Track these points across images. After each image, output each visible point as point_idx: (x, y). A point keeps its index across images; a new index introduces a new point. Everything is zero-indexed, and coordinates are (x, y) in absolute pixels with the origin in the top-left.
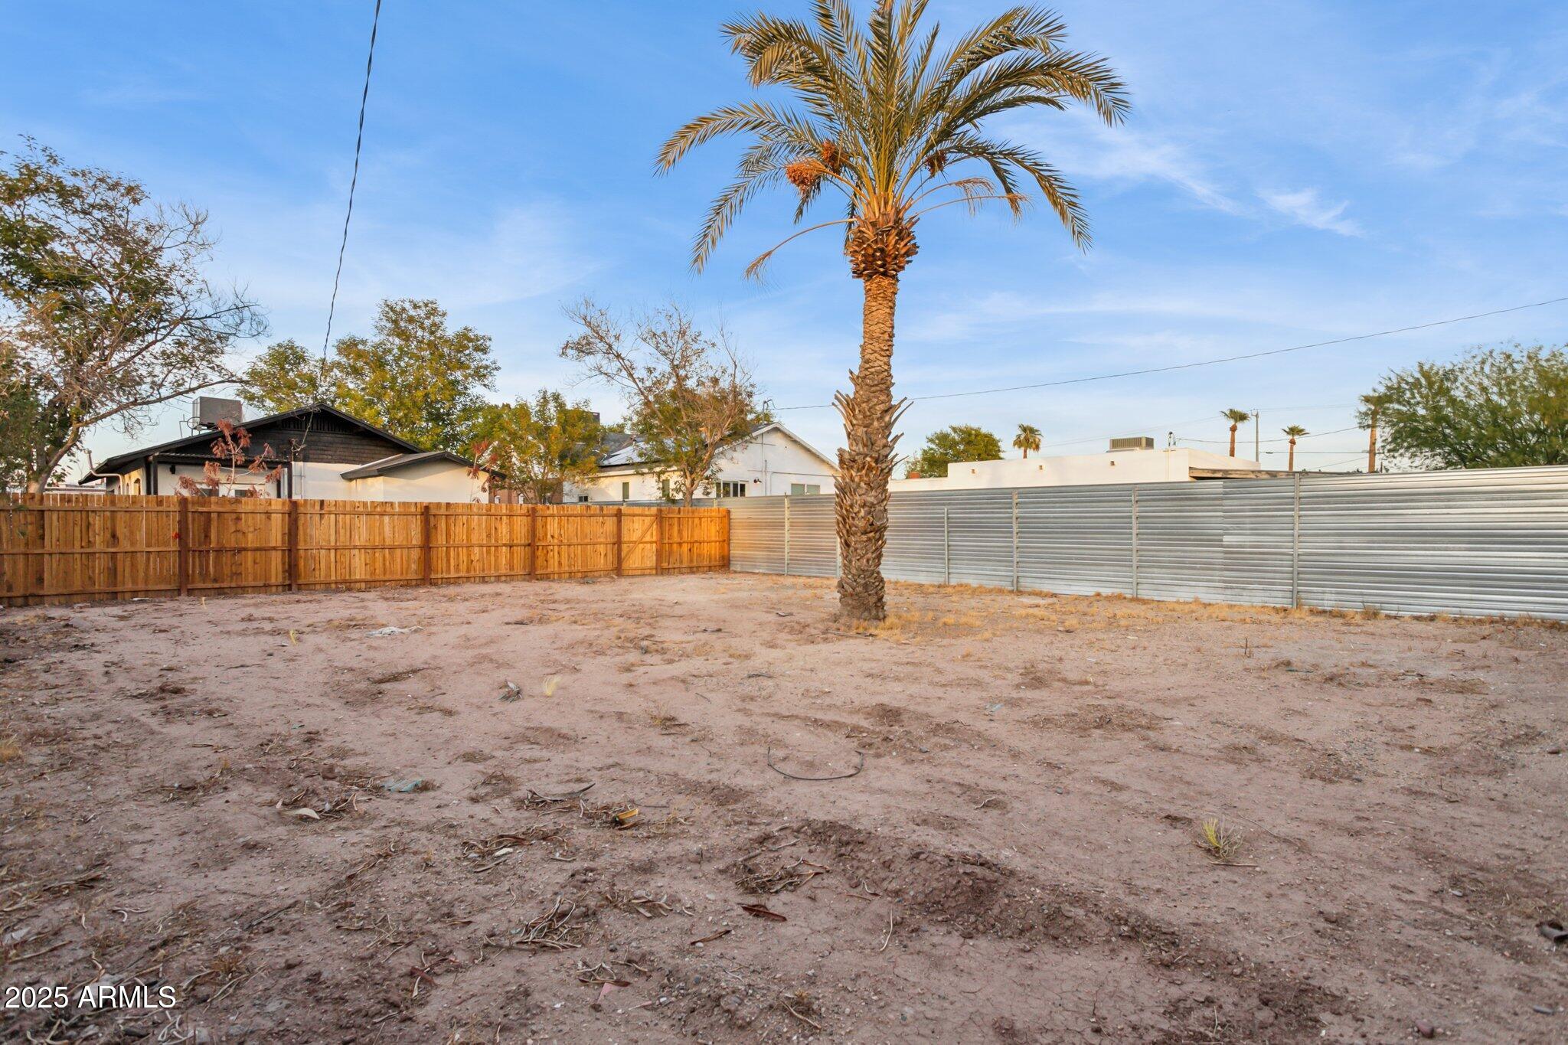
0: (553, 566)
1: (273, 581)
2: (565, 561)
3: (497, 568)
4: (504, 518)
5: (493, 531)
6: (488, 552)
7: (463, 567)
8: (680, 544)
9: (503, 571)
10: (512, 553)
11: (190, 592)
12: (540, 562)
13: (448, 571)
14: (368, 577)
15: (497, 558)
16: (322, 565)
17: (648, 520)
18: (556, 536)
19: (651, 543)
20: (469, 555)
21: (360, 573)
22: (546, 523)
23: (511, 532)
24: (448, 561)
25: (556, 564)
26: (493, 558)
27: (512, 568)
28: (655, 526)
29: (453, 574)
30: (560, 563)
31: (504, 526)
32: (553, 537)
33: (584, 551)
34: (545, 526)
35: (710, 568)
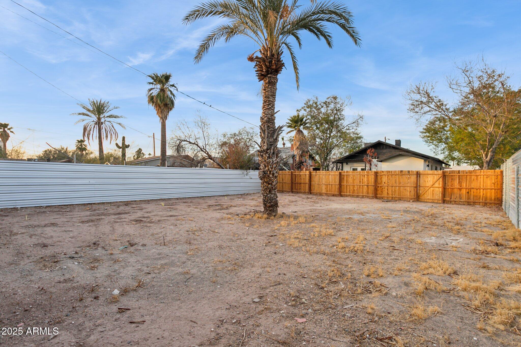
0: (385, 194)
1: (306, 191)
2: (390, 192)
3: (362, 193)
4: (365, 176)
5: (361, 180)
6: (360, 187)
7: (351, 192)
8: (460, 189)
9: (365, 194)
10: (368, 188)
11: (292, 192)
12: (379, 192)
13: (347, 193)
14: (326, 192)
15: (362, 189)
16: (316, 189)
17: (436, 177)
18: (386, 182)
19: (439, 188)
20: (353, 188)
21: (324, 191)
22: (382, 178)
23: (368, 181)
24: (347, 189)
25: (386, 193)
26: (361, 189)
27: (368, 193)
28: (441, 179)
29: (348, 194)
30: (388, 193)
31: (365, 178)
32: (385, 183)
33: (399, 189)
34: (381, 178)
35: (485, 204)
